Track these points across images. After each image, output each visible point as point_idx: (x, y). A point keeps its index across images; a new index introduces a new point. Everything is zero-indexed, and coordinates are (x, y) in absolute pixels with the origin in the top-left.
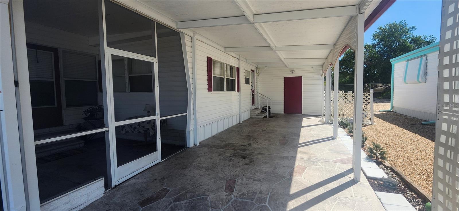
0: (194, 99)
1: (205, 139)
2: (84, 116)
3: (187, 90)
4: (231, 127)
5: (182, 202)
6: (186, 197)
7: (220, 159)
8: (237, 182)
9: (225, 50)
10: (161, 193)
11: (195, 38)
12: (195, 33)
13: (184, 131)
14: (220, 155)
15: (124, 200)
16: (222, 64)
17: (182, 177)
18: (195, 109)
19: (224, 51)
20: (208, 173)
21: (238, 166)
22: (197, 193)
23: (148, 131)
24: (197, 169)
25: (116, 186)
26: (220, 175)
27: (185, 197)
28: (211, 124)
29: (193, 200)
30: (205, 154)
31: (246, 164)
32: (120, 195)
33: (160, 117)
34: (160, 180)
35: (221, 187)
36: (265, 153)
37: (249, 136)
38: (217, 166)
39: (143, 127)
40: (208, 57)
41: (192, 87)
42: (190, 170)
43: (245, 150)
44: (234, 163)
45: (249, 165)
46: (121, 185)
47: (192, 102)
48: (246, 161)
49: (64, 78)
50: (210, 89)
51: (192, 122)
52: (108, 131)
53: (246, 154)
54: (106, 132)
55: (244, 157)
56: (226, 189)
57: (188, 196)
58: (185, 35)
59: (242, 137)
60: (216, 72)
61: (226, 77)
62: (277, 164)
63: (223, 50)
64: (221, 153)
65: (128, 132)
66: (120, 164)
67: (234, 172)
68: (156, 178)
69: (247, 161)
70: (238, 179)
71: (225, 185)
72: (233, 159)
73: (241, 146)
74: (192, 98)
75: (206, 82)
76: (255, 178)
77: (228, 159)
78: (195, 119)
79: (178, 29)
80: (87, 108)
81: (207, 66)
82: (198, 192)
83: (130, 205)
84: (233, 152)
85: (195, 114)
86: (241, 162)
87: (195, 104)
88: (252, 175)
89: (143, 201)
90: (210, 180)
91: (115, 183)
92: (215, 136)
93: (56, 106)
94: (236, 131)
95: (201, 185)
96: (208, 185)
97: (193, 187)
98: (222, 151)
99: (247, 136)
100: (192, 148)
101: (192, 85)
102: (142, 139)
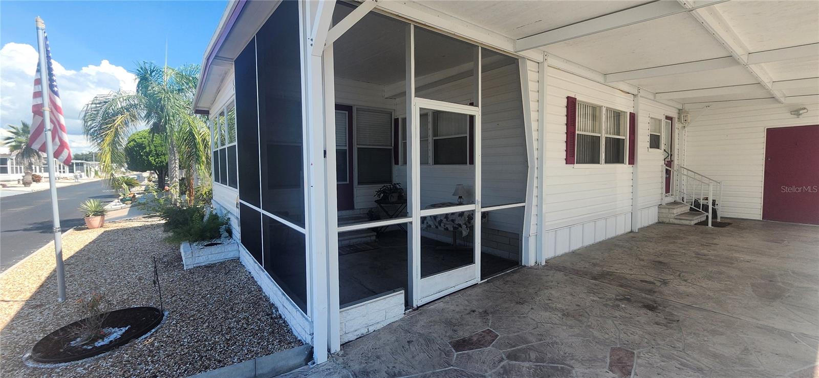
0: (540, 178)
1: (556, 256)
2: (377, 198)
3: (527, 161)
4: (612, 238)
5: (522, 364)
6: (528, 357)
7: (593, 301)
8: (639, 357)
9: (605, 80)
10: (484, 337)
11: (546, 64)
12: (545, 55)
13: (519, 234)
14: (591, 291)
15: (431, 333)
16: (598, 109)
17: (519, 317)
18: (540, 197)
19: (602, 81)
20: (569, 323)
21: (637, 323)
22: (549, 355)
23: (460, 228)
24: (546, 309)
25: (418, 307)
26: (596, 333)
27: (526, 356)
28: (570, 227)
29: (543, 366)
30: (558, 283)
31: (657, 324)
32: (425, 323)
33: (482, 207)
34: (480, 313)
35: (599, 357)
36: (709, 309)
37: (660, 262)
38: (587, 313)
39: (453, 221)
40: (568, 98)
41: (536, 156)
42: (532, 309)
43: (651, 292)
44: (627, 315)
45: (665, 328)
46: (425, 308)
47: (535, 184)
48: (657, 316)
49: (357, 145)
50: (569, 160)
51: (533, 220)
52: (411, 223)
53: (655, 302)
54: (408, 224)
55: (651, 308)
56: (611, 365)
57: (533, 355)
58: (528, 62)
59: (642, 263)
60: (583, 127)
61: (603, 136)
62: (753, 343)
63: (601, 79)
64: (595, 289)
65: (430, 226)
66: (425, 274)
67: (629, 334)
68: (474, 309)
69: (661, 318)
70: (640, 353)
71: (608, 355)
72: (623, 306)
73: (641, 281)
74: (536, 175)
75: (563, 146)
76: (685, 361)
77: (611, 305)
78: (540, 215)
79: (516, 52)
80: (381, 186)
81: (567, 116)
82: (550, 353)
83: (439, 342)
84: (621, 290)
85: (540, 206)
86: (644, 316)
87: (540, 187)
88: (675, 352)
89: (457, 341)
90: (573, 337)
91: (417, 302)
92: (578, 252)
93: (348, 182)
94: (624, 247)
95: (557, 343)
96: (571, 346)
97: (540, 341)
98: (596, 285)
99: (654, 261)
100: (531, 268)
101: (536, 153)
102: (449, 240)
